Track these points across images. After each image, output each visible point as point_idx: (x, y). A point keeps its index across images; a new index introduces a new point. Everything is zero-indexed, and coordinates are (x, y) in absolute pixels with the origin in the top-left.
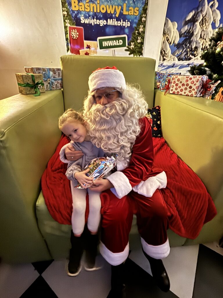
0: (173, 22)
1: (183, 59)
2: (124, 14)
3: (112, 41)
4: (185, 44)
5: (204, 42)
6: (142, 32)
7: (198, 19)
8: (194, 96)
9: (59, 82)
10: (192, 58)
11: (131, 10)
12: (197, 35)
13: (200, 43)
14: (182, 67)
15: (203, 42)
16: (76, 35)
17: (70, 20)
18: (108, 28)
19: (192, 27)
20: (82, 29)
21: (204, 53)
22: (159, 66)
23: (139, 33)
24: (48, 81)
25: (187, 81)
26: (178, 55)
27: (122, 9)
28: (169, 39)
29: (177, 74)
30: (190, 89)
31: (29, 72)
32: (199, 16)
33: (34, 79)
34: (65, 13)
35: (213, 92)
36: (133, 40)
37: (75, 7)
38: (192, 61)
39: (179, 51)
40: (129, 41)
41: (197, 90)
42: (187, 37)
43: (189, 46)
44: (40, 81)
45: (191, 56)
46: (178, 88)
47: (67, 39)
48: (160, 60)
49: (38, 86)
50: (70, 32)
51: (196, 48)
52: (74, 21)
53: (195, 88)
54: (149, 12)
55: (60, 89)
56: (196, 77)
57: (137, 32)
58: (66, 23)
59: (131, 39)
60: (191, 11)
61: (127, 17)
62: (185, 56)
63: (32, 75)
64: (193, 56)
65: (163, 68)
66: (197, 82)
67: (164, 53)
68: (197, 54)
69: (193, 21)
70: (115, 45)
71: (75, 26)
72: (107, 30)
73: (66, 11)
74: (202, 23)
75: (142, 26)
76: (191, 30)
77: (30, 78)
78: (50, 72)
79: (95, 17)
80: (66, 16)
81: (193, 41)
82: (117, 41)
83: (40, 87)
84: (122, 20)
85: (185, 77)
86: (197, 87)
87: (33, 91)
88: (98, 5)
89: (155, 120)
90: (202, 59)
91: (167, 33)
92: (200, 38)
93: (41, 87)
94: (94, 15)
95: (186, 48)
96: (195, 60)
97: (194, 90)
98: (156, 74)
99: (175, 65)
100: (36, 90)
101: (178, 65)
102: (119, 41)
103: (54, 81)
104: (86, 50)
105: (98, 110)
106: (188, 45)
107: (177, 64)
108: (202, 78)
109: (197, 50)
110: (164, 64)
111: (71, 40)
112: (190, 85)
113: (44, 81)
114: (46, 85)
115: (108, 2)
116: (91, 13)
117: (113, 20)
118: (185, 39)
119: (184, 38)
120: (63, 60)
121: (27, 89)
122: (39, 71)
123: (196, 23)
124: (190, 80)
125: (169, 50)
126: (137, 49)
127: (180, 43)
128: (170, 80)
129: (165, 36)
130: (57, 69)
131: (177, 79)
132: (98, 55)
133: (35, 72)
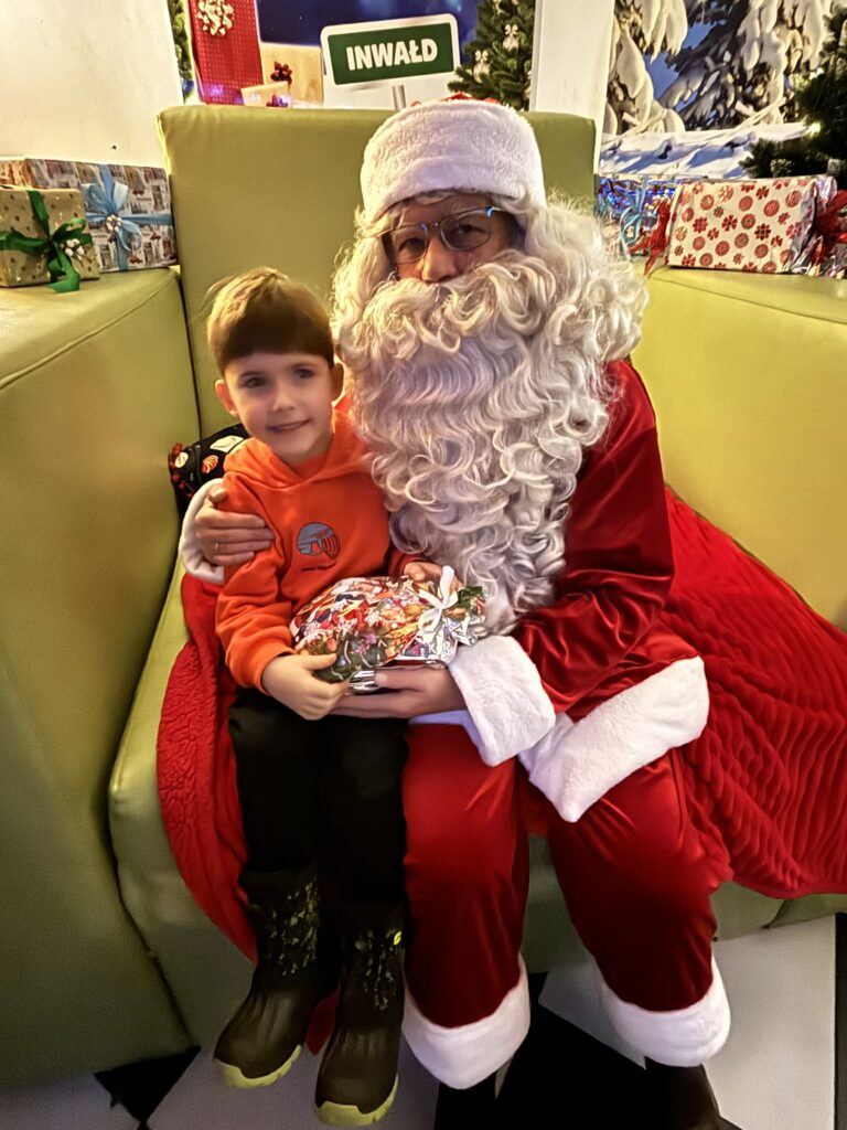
1: (709, 120)
3: (390, 45)
4: (715, 47)
5: (794, 42)
8: (780, 268)
9: (159, 234)
10: (747, 117)
12: (763, 12)
13: (776, 47)
14: (703, 156)
15: (789, 41)
16: (222, 17)
21: (806, 83)
22: (603, 156)
23: (507, 7)
24: (110, 227)
25: (746, 203)
26: (683, 106)
28: (644, 31)
30: (762, 238)
31: (13, 179)
33: (44, 211)
36: (485, 37)
38: (748, 127)
39: (688, 82)
40: (467, 44)
41: (793, 244)
42: (723, 22)
43: (730, 63)
44: (76, 222)
45: (740, 106)
46: (707, 239)
47: (179, 37)
48: (607, 129)
49: (66, 246)
51: (762, 69)
53: (783, 236)
55: (166, 268)
56: (786, 185)
59: (473, 35)
62: (714, 107)
63: (30, 193)
64: (751, 108)
65: (622, 165)
66: (793, 203)
67: (621, 97)
68: (768, 95)
70: (402, 62)
77: (23, 208)
78: (114, 185)
81: (748, 37)
82: (412, 43)
83: (74, 249)
85: (738, 185)
86: (791, 227)
87: (44, 273)
90: (790, 118)
91: (633, 2)
92: (776, 25)
93: (81, 250)
95: (717, 73)
96: (758, 123)
97: (780, 242)
98: (598, 187)
99: (674, 149)
100: (54, 264)
101: (685, 149)
102: (419, 44)
103: (135, 228)
104: (274, 90)
105: (406, 309)
106: (727, 57)
107: (681, 145)
108: (814, 184)
109: (766, 79)
110: (623, 148)
111: (199, 38)
112: (761, 219)
113: (91, 228)
114: (101, 246)
118: (712, 30)
119: (709, 27)
120: (170, 125)
121: (13, 260)
122: (64, 179)
124: (760, 198)
125: (646, 83)
126: (502, 82)
127: (690, 48)
128: (669, 207)
129: (624, 20)
130: (145, 169)
131: (698, 199)
132: (326, 106)
133: (41, 178)
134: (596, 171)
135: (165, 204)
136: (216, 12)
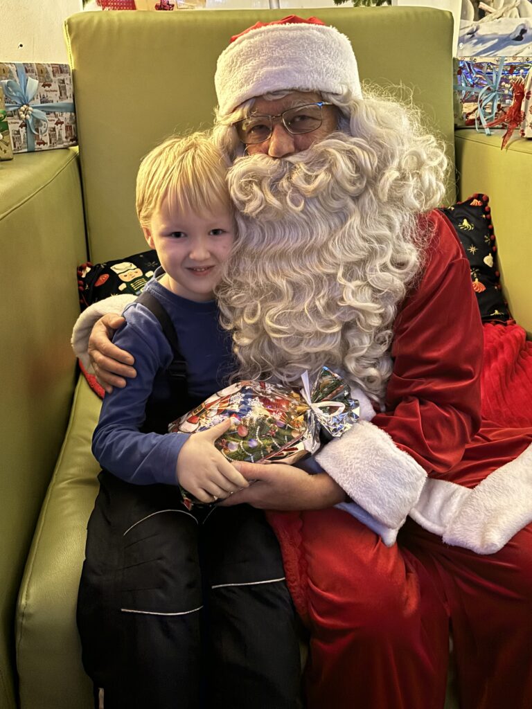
9: (62, 119)
24: (23, 116)
48: (464, 16)
55: (66, 148)
65: (480, 48)
78: (27, 80)
89: (473, 249)
99: (528, 32)
103: (42, 115)
110: (480, 32)
113: (8, 115)
120: (77, 30)
130: (53, 66)
134: (454, 55)
135: (68, 94)
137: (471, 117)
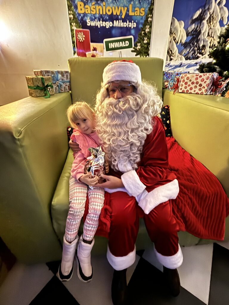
0: (179, 22)
1: (191, 58)
2: (130, 14)
3: (118, 43)
4: (192, 43)
5: (211, 40)
6: (148, 32)
7: (205, 17)
8: (204, 94)
9: (67, 85)
10: (200, 57)
11: (137, 11)
12: (204, 33)
13: (207, 41)
14: (189, 66)
15: (210, 40)
16: (82, 38)
17: (76, 23)
18: (114, 30)
19: (199, 26)
20: (89, 31)
21: (213, 51)
22: (166, 66)
23: (145, 34)
24: (57, 84)
25: (197, 79)
26: (185, 55)
27: (128, 10)
28: (176, 38)
29: (186, 72)
30: (200, 87)
31: (38, 74)
32: (207, 14)
33: (44, 81)
34: (72, 16)
35: (223, 89)
36: (140, 40)
37: (81, 9)
38: (200, 59)
39: (186, 50)
40: (135, 42)
41: (207, 88)
42: (195, 36)
44: (50, 83)
45: (198, 55)
46: (188, 87)
47: (73, 42)
48: (167, 60)
49: (48, 88)
50: (77, 34)
51: (204, 46)
52: (80, 24)
53: (205, 86)
54: (155, 12)
55: (68, 92)
56: (206, 75)
57: (143, 32)
58: (73, 26)
59: (137, 40)
60: (198, 9)
61: (133, 18)
62: (192, 55)
63: (41, 78)
64: (201, 55)
65: (170, 68)
66: (208, 79)
67: (170, 53)
68: (205, 52)
69: (200, 19)
70: (121, 46)
71: (81, 28)
72: (114, 32)
73: (73, 15)
74: (209, 21)
75: (149, 26)
76: (198, 29)
77: (40, 81)
78: (58, 75)
79: (101, 19)
80: (72, 19)
81: (201, 40)
82: (123, 42)
83: (50, 89)
84: (128, 21)
85: (195, 75)
86: (207, 84)
87: (43, 94)
88: (104, 8)
89: (164, 119)
90: (210, 57)
91: (174, 32)
92: (207, 36)
93: (51, 89)
94: (100, 17)
95: (193, 47)
96: (202, 59)
97: (204, 88)
98: (164, 74)
99: (183, 64)
100: (45, 92)
101: (185, 64)
102: (125, 42)
104: (93, 53)
105: (111, 104)
106: (196, 44)
107: (184, 63)
108: (213, 75)
109: (205, 48)
110: (171, 64)
111: (77, 42)
112: (200, 83)
113: (53, 84)
114: (55, 88)
115: (114, 4)
116: (97, 16)
117: (119, 21)
119: (191, 37)
120: (71, 62)
121: (37, 92)
122: (48, 74)
123: (204, 21)
124: (200, 78)
125: (176, 50)
126: (143, 50)
127: (187, 42)
128: (179, 79)
129: (171, 36)
130: (65, 71)
131: (186, 78)
132: (104, 57)
133: (44, 74)
134: (164, 70)
135: (69, 78)
136: (81, 37)
137: (167, 86)
